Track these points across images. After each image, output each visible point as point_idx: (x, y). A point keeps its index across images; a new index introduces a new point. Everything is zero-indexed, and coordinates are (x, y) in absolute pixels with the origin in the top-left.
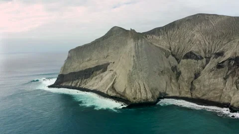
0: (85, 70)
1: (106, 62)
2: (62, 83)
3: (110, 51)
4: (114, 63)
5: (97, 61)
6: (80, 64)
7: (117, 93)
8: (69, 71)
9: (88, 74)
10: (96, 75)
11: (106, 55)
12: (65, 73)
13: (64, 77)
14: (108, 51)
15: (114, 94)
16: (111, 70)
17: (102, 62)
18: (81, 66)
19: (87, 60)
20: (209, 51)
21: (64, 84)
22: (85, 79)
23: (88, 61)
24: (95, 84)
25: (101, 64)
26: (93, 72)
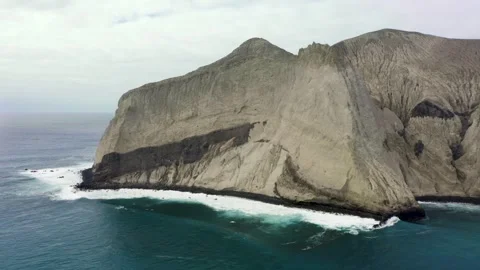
0: (183, 141)
1: (241, 123)
2: (116, 175)
3: (248, 96)
4: (265, 123)
5: (214, 119)
6: (167, 125)
7: (321, 193)
8: (134, 145)
9: (194, 150)
10: (219, 153)
11: (239, 104)
12: (123, 151)
13: (119, 160)
14: (244, 94)
15: (308, 196)
16: (262, 141)
17: (229, 121)
18: (169, 131)
19: (184, 115)
20: (458, 101)
21: (122, 180)
22: (185, 163)
23: (188, 118)
24: (226, 174)
25: (226, 126)
26: (206, 147)
